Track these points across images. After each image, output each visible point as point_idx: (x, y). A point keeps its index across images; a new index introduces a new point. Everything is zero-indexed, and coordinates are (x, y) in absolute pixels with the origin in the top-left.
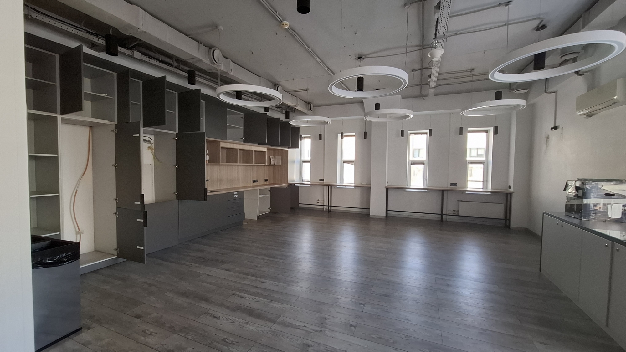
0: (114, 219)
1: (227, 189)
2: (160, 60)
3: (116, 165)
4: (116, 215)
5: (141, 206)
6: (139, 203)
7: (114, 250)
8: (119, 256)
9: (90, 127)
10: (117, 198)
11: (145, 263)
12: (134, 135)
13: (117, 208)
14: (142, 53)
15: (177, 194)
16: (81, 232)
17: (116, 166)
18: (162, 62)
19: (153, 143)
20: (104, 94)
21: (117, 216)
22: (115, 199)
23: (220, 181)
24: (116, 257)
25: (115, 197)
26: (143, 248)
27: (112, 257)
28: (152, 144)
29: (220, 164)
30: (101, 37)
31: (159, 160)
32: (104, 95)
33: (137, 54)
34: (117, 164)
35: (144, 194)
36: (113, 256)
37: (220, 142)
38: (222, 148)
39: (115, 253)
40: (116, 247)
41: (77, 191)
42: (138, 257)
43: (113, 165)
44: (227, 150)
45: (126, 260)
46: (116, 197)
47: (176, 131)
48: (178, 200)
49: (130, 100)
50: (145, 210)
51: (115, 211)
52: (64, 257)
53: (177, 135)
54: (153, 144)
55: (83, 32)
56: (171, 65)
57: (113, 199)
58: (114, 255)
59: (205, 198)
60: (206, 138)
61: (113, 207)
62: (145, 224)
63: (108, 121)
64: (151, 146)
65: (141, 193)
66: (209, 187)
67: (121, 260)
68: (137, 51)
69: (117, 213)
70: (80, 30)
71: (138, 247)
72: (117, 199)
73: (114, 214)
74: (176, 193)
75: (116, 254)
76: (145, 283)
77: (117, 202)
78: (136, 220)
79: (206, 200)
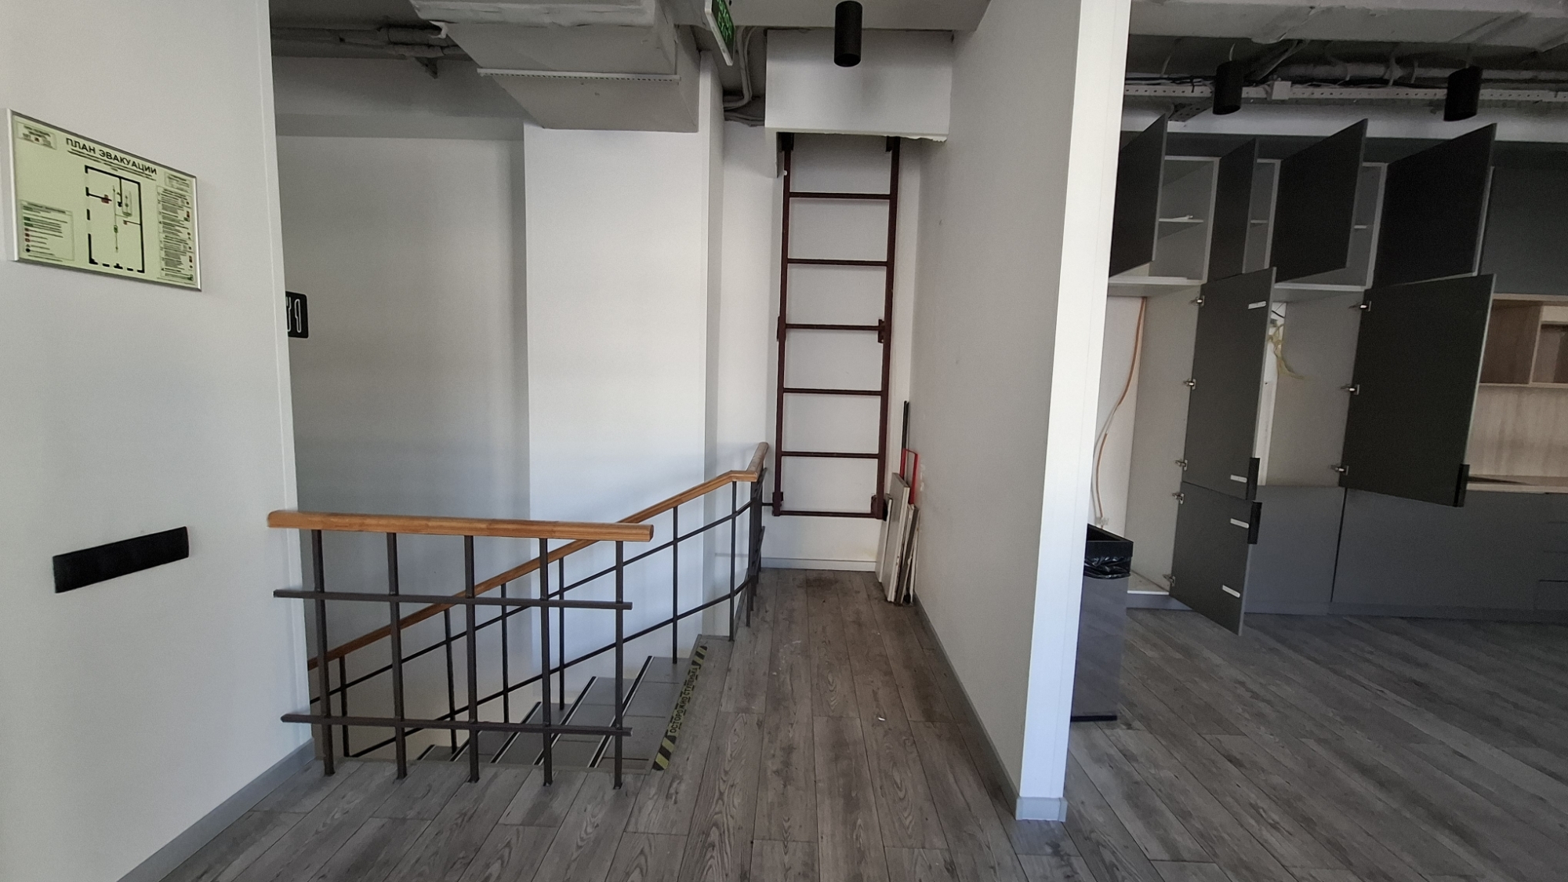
0: (1173, 505)
1: (1544, 480)
2: (1348, 79)
3: (1192, 382)
4: (1177, 499)
5: (1248, 488)
6: (1244, 480)
7: (1165, 576)
8: (1174, 593)
9: (1144, 298)
10: (1185, 459)
11: (1240, 633)
12: (1252, 306)
13: (1183, 482)
14: (1297, 81)
15: (1342, 470)
16: (1105, 521)
17: (1192, 384)
18: (1356, 82)
19: (1281, 326)
20: (1185, 216)
21: (1182, 502)
22: (1181, 462)
23: (1516, 446)
24: (1167, 593)
25: (1181, 456)
26: (1238, 595)
27: (1157, 591)
28: (1278, 329)
29: (1531, 384)
30: (1199, 80)
31: (1293, 372)
32: (1185, 219)
33: (1282, 89)
34: (1194, 380)
35: (1259, 459)
36: (1159, 589)
37: (1538, 305)
38: (1547, 327)
39: (1166, 584)
40: (1169, 572)
41: (1106, 435)
42: (1224, 614)
43: (1185, 383)
44: (1564, 334)
45: (1186, 608)
46: (1182, 458)
47: (1364, 285)
48: (1343, 489)
49: (1250, 216)
50: (1254, 499)
51: (1177, 489)
52: (1106, 563)
53: (1368, 295)
54: (1281, 329)
55: (1164, 84)
56: (1382, 82)
57: (1177, 462)
58: (1163, 589)
59: (1458, 497)
60: (1493, 296)
61: (1173, 478)
62: (1252, 536)
63: (1188, 278)
64: (1275, 333)
65: (1251, 454)
66: (1479, 463)
67: (1175, 604)
68: (1282, 80)
69: (1182, 495)
70: (1159, 84)
71: (1225, 588)
72: (1186, 461)
73: (1174, 495)
74: (1342, 468)
75: (1168, 588)
76: (1242, 684)
77: (1185, 468)
78: (1230, 521)
79: (1462, 506)
